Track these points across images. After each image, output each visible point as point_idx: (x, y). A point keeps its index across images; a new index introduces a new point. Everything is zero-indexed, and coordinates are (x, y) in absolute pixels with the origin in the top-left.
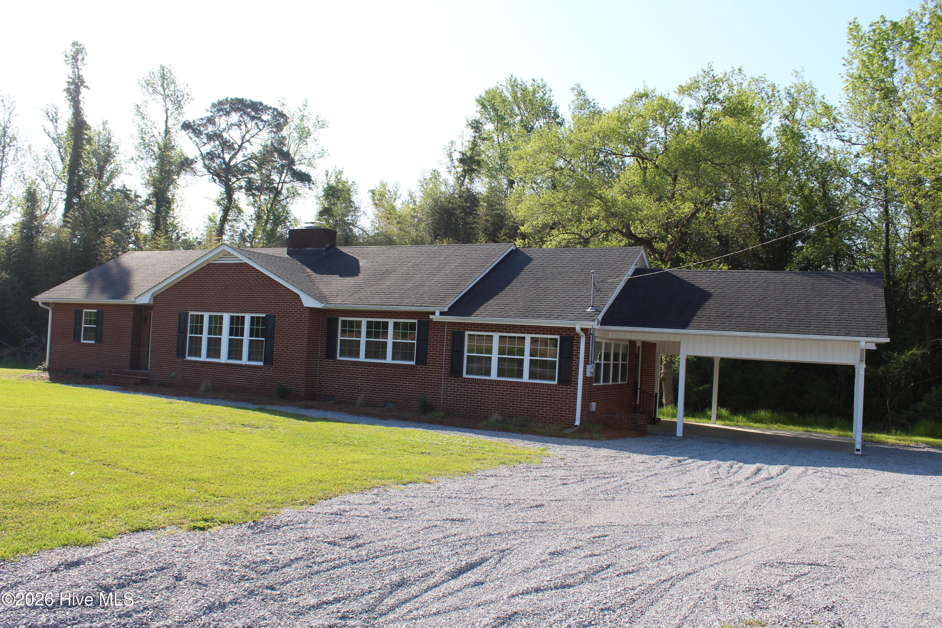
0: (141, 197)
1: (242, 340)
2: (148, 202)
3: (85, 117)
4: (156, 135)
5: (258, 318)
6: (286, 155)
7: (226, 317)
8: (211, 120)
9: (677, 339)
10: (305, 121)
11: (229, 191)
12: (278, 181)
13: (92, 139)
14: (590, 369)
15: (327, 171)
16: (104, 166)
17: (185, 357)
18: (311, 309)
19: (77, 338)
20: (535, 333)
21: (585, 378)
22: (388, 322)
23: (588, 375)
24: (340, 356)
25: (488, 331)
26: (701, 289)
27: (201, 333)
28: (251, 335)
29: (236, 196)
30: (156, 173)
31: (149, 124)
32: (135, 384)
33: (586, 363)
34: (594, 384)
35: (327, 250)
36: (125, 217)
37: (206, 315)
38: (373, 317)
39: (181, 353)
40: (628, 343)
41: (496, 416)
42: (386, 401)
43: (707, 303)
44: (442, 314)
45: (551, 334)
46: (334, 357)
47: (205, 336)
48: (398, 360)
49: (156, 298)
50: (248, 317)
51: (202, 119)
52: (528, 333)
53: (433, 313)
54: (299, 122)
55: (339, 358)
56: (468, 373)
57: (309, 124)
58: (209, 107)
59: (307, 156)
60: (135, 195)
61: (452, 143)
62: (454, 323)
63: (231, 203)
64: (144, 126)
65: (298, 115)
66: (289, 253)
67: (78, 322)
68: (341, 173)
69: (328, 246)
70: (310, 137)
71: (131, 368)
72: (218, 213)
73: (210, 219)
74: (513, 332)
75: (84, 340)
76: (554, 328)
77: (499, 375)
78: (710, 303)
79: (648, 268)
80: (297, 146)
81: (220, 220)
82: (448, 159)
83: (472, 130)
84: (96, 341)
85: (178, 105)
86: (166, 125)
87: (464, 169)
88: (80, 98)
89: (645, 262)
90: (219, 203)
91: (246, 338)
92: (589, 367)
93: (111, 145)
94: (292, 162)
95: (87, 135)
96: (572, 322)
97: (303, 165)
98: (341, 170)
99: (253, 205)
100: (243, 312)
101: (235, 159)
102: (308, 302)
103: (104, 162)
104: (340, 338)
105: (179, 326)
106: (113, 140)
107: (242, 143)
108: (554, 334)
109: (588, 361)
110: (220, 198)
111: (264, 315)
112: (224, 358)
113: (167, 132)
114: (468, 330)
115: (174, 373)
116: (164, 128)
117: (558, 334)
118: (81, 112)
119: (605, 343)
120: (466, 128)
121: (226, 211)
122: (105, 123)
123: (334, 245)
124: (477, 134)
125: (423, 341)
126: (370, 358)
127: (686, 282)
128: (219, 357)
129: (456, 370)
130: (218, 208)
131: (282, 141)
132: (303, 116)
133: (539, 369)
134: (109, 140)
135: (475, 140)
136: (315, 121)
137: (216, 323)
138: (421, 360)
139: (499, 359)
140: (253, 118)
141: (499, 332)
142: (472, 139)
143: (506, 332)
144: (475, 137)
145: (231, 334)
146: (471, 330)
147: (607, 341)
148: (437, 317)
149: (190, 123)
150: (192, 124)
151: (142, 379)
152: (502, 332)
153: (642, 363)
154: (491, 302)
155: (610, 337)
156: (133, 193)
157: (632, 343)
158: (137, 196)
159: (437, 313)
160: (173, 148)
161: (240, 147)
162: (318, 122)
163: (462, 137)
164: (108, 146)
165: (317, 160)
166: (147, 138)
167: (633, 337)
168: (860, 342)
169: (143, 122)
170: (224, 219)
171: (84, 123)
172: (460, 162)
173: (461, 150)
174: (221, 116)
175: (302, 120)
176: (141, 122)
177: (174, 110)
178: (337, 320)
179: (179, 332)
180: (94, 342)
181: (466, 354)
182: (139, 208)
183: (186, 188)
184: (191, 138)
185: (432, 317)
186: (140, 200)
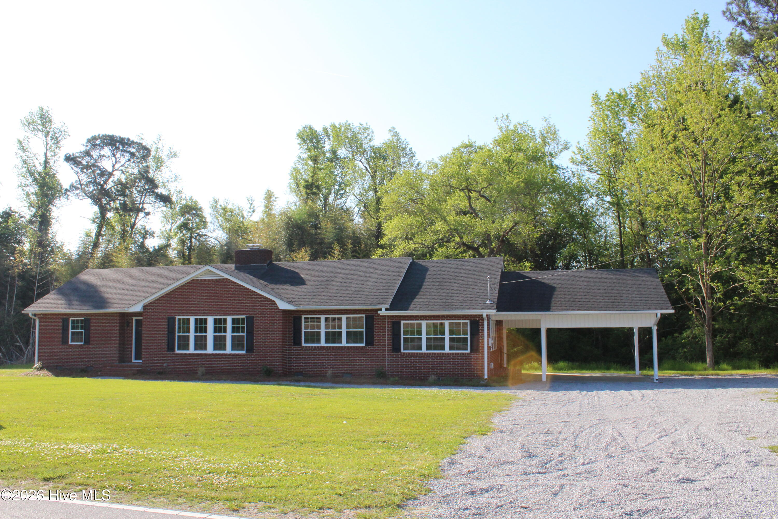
0: (24, 218)
1: (225, 335)
2: (31, 222)
4: (37, 165)
5: (239, 319)
6: (151, 181)
7: (210, 320)
8: (87, 153)
9: (539, 318)
10: (160, 152)
11: (103, 210)
17: (174, 351)
19: (65, 341)
20: (452, 320)
22: (341, 318)
23: (490, 345)
24: (305, 343)
25: (418, 320)
26: (547, 284)
27: (189, 332)
28: (233, 331)
29: (108, 215)
31: (31, 156)
32: (133, 374)
35: (268, 265)
38: (330, 314)
39: (171, 348)
40: (495, 322)
42: (344, 373)
43: (555, 293)
44: (387, 310)
45: (463, 320)
46: (300, 343)
47: (192, 334)
48: (351, 343)
49: (146, 307)
50: (229, 319)
51: (81, 153)
52: (447, 320)
54: (156, 153)
55: (303, 345)
56: (405, 349)
57: (163, 154)
58: (85, 142)
60: (19, 216)
62: (393, 316)
63: (104, 221)
64: (26, 158)
65: (155, 148)
66: (237, 268)
67: (65, 329)
69: (268, 262)
70: (164, 165)
71: (119, 362)
72: (93, 229)
73: (87, 234)
74: (436, 320)
75: (72, 341)
76: (465, 316)
77: (428, 349)
78: (557, 293)
81: (96, 235)
82: (295, 185)
83: (312, 162)
84: (84, 343)
85: (56, 140)
86: (46, 157)
87: (307, 193)
90: (94, 222)
91: (229, 334)
94: (156, 186)
96: (481, 311)
100: (225, 315)
102: (283, 305)
104: (303, 330)
105: (168, 328)
107: (113, 171)
108: (466, 320)
109: (490, 335)
110: (95, 217)
112: (210, 349)
113: (46, 162)
114: (403, 320)
115: (166, 364)
116: (44, 159)
117: (468, 320)
120: (308, 161)
121: (100, 227)
123: (271, 261)
124: (316, 165)
125: (370, 328)
126: (329, 343)
128: (206, 350)
129: (396, 348)
130: (94, 225)
131: (147, 170)
132: (159, 148)
133: (453, 344)
135: (314, 170)
136: (168, 152)
137: (201, 323)
138: (370, 342)
139: (427, 338)
141: (426, 320)
142: (312, 169)
143: (431, 320)
144: (314, 168)
145: (215, 332)
146: (406, 320)
148: (382, 313)
149: (70, 156)
152: (428, 320)
154: (416, 300)
156: (17, 214)
158: (21, 217)
159: (384, 309)
160: (52, 176)
161: (111, 174)
162: (171, 153)
169: (25, 154)
170: (99, 234)
172: (304, 188)
173: (305, 179)
174: (95, 149)
176: (23, 155)
177: (53, 144)
178: (301, 317)
179: (169, 332)
180: (82, 344)
181: (403, 336)
184: (72, 169)
185: (379, 312)
186: (24, 220)
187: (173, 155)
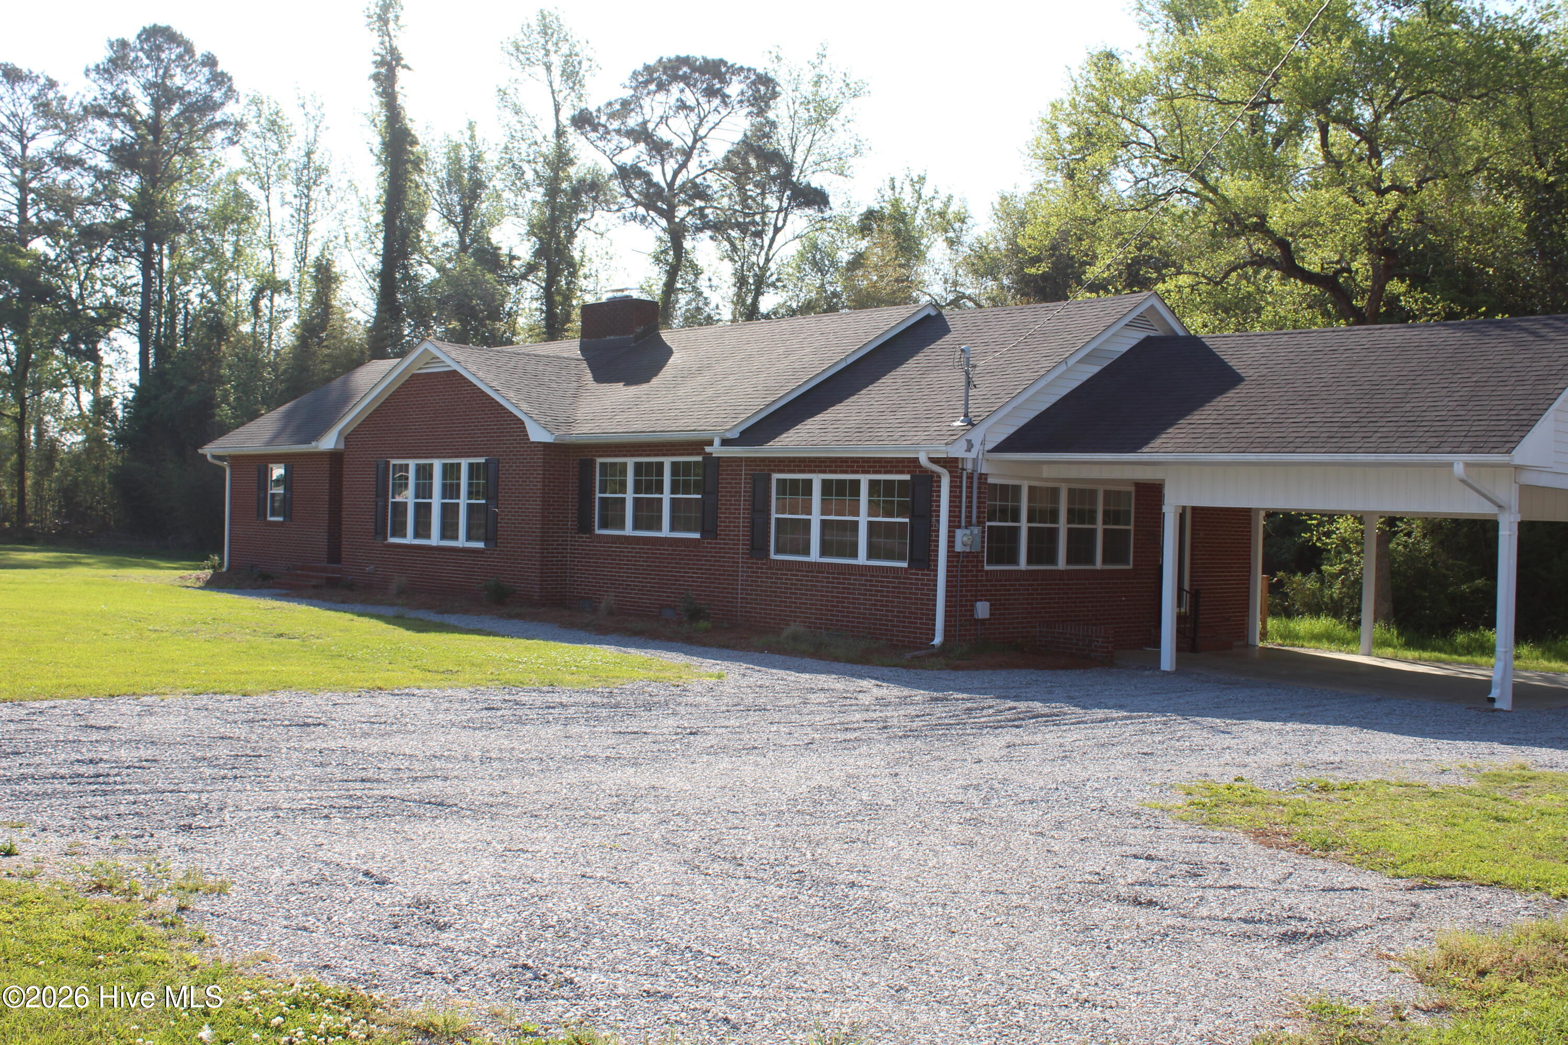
0: (518, 259)
1: (458, 504)
2: (531, 268)
3: (407, 121)
4: (540, 140)
5: (478, 465)
6: (775, 157)
7: (437, 465)
8: (629, 105)
10: (824, 85)
11: (676, 234)
12: (776, 208)
14: (966, 539)
15: (892, 179)
16: (471, 207)
17: (386, 539)
18: (546, 445)
20: (875, 472)
21: (953, 555)
22: (662, 464)
23: (959, 548)
24: (600, 527)
25: (804, 471)
26: (1233, 372)
28: (469, 495)
29: (687, 244)
30: (543, 211)
31: (526, 121)
33: (954, 525)
34: (987, 568)
37: (412, 465)
38: (643, 455)
39: (381, 532)
40: (1132, 489)
41: (794, 628)
42: (663, 606)
44: (725, 442)
45: (896, 472)
46: (591, 529)
47: (411, 501)
48: (678, 530)
49: (347, 439)
50: (464, 465)
51: (612, 104)
52: (863, 472)
53: (711, 443)
54: (811, 89)
55: (598, 532)
56: (777, 551)
57: (829, 91)
59: (833, 153)
60: (509, 256)
63: (679, 260)
64: (518, 127)
65: (808, 76)
66: (582, 349)
68: (922, 179)
69: (639, 330)
70: (839, 116)
71: (326, 561)
72: (658, 277)
74: (842, 472)
75: (272, 515)
76: (902, 460)
77: (823, 553)
78: (1226, 399)
79: (1181, 333)
80: (810, 136)
81: (663, 290)
84: (285, 517)
86: (558, 121)
88: (397, 88)
90: (657, 259)
91: (463, 502)
92: (959, 533)
93: (480, 166)
94: (788, 167)
95: (413, 153)
96: (915, 448)
98: (922, 174)
99: (732, 259)
100: (456, 457)
101: (684, 171)
102: (536, 432)
103: (470, 199)
104: (598, 495)
105: (377, 485)
106: (484, 157)
107: (695, 142)
108: (901, 472)
109: (960, 522)
110: (660, 250)
111: (482, 460)
112: (435, 538)
113: (560, 133)
114: (774, 471)
115: (372, 567)
116: (553, 126)
117: (908, 472)
118: (399, 113)
119: (1031, 489)
121: (672, 274)
122: (471, 127)
125: (710, 492)
126: (639, 528)
128: (429, 536)
129: (758, 548)
130: (657, 269)
131: (766, 129)
132: (820, 77)
133: (882, 540)
134: (480, 157)
136: (842, 84)
137: (424, 477)
138: (709, 529)
139: (823, 523)
140: (711, 93)
141: (821, 472)
143: (831, 472)
145: (444, 496)
146: (778, 471)
147: (1033, 483)
148: (717, 450)
150: (594, 114)
151: (330, 578)
152: (824, 472)
154: (820, 416)
156: (505, 251)
157: (1147, 487)
158: (513, 258)
159: (717, 442)
160: (571, 162)
161: (692, 148)
162: (848, 85)
165: (852, 161)
166: (524, 147)
168: (1451, 465)
169: (516, 118)
171: (407, 132)
174: (651, 93)
175: (817, 84)
176: (513, 119)
177: (567, 92)
178: (593, 462)
179: (377, 496)
180: (282, 519)
181: (774, 516)
182: (515, 280)
184: (592, 143)
185: (708, 449)
186: (516, 263)
187: (855, 91)
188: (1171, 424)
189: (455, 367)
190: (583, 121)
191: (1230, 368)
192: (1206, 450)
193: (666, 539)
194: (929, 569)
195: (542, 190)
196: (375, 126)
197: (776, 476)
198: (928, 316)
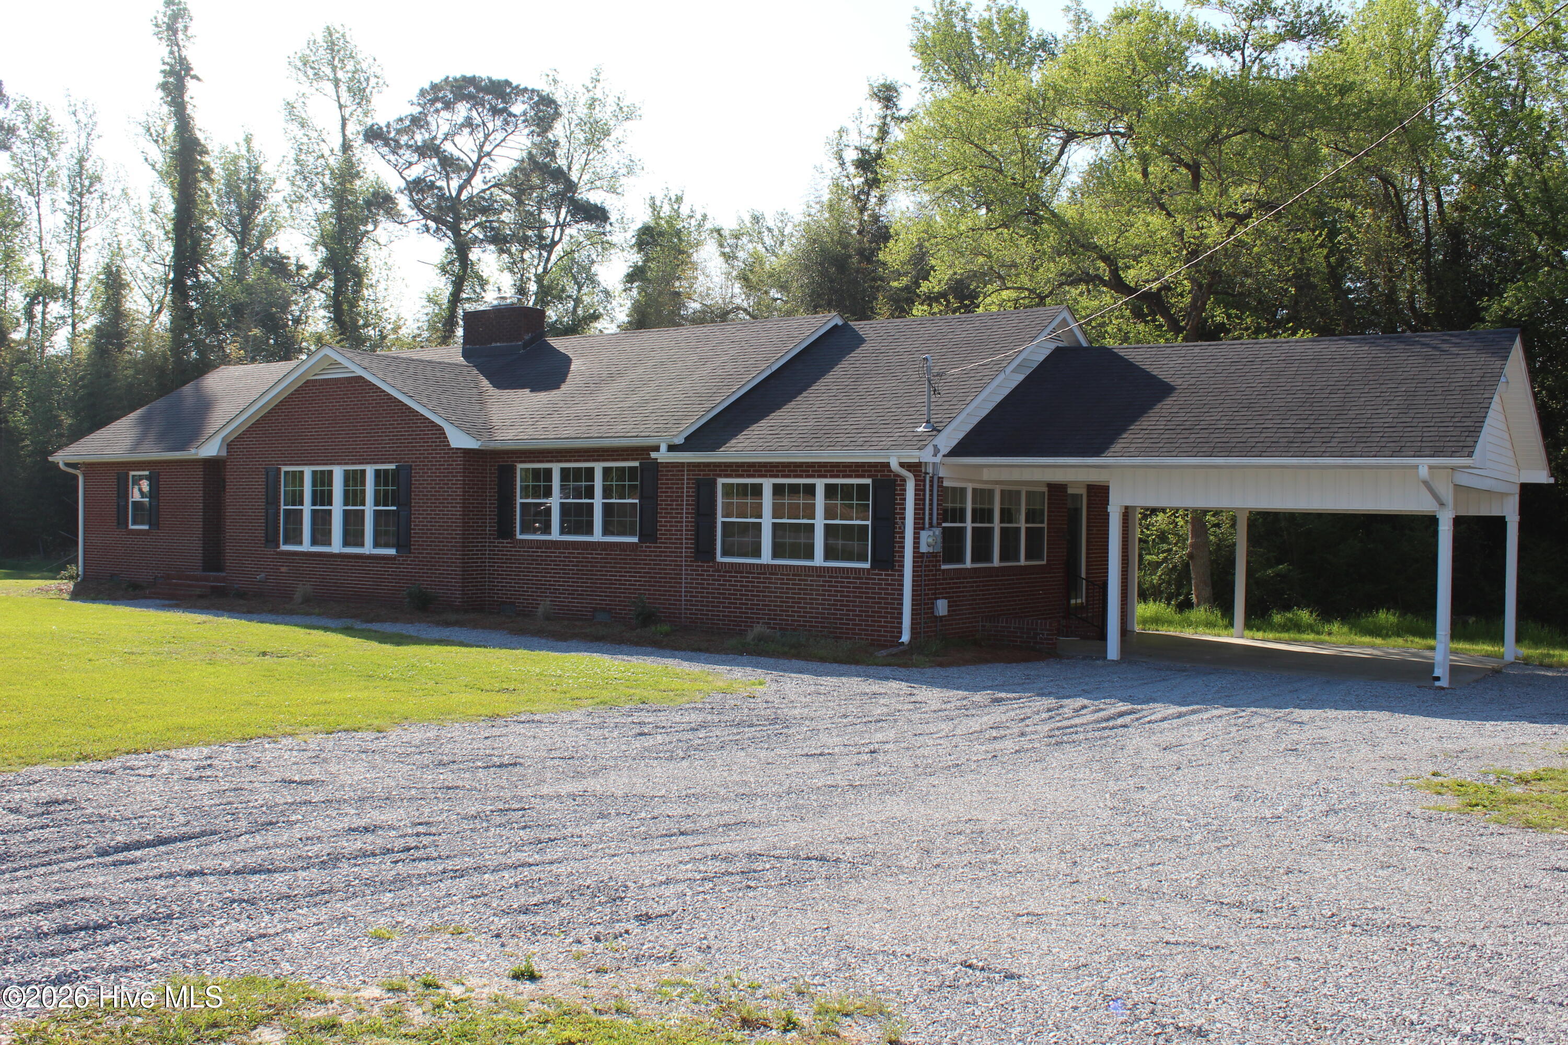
0: (306, 268)
1: (363, 511)
2: (319, 276)
3: (197, 132)
4: (327, 153)
5: (386, 471)
6: (559, 175)
7: (338, 473)
8: (417, 122)
9: (1103, 476)
10: (598, 108)
11: (462, 249)
12: (553, 223)
13: (212, 171)
14: (929, 540)
15: (652, 198)
16: (249, 216)
17: (278, 546)
18: (467, 452)
19: (122, 521)
20: (832, 477)
21: (918, 555)
22: (592, 469)
23: (924, 549)
24: (522, 532)
25: (753, 476)
26: (1160, 381)
27: (302, 504)
28: (377, 502)
29: (475, 254)
30: (330, 223)
31: (314, 135)
32: (201, 596)
33: (919, 527)
34: (943, 567)
35: (525, 346)
36: (285, 305)
37: (308, 471)
38: (570, 461)
39: (272, 540)
40: (1045, 489)
41: (758, 629)
42: (595, 609)
43: (1159, 406)
44: (672, 448)
45: (858, 476)
46: (512, 534)
47: (307, 508)
48: (612, 534)
49: (231, 445)
50: (370, 470)
51: (401, 120)
52: (820, 476)
54: (586, 111)
55: (519, 537)
56: (725, 553)
57: (603, 114)
58: (414, 95)
59: (604, 172)
60: (297, 265)
61: (842, 131)
62: (699, 465)
63: (465, 271)
64: (305, 140)
65: (583, 99)
66: (464, 354)
67: (122, 493)
69: (527, 337)
70: (611, 138)
71: (204, 570)
72: (444, 287)
73: (430, 300)
74: (796, 476)
75: (134, 523)
76: (863, 465)
77: (775, 555)
78: (1166, 406)
79: (1085, 344)
80: (585, 156)
81: (449, 300)
82: (836, 163)
83: (880, 105)
84: (150, 525)
85: (361, 96)
86: (344, 135)
87: (867, 180)
88: (186, 98)
89: (1075, 335)
90: (444, 270)
91: (369, 508)
92: (924, 535)
93: (259, 177)
94: (571, 186)
95: (202, 163)
96: (883, 453)
97: (600, 192)
99: (511, 271)
100: (363, 463)
101: (469, 187)
102: (458, 440)
103: (248, 208)
104: (519, 501)
105: (267, 492)
106: (264, 168)
107: (480, 158)
108: (863, 476)
109: (924, 524)
110: (445, 261)
111: (392, 466)
112: (336, 545)
113: (346, 147)
114: (720, 476)
115: (263, 575)
116: (340, 140)
117: (869, 477)
118: (189, 123)
119: (974, 490)
120: (869, 101)
121: (458, 285)
122: (248, 140)
123: (543, 334)
124: (889, 112)
125: (649, 498)
126: (568, 533)
127: (1137, 367)
128: (330, 544)
129: (704, 550)
130: (443, 278)
132: (594, 100)
133: (840, 542)
134: (257, 169)
135: (885, 124)
136: (615, 107)
137: (323, 481)
138: (648, 534)
139: (775, 525)
140: (495, 112)
141: (771, 476)
142: (878, 122)
143: (784, 476)
144: (885, 117)
145: (346, 503)
146: (726, 476)
147: (977, 486)
148: (663, 456)
149: (381, 128)
150: (385, 129)
151: (212, 587)
152: (776, 476)
153: (1088, 526)
154: (763, 423)
155: (985, 478)
156: (293, 261)
157: (1057, 490)
158: (301, 267)
159: (663, 448)
160: (358, 175)
161: (476, 165)
162: (621, 108)
163: (858, 118)
164: (254, 180)
165: (623, 180)
166: (311, 159)
167: (1058, 477)
168: (1417, 467)
169: (302, 132)
170: (455, 298)
171: (196, 142)
172: (857, 167)
173: (858, 144)
174: (437, 111)
175: (591, 106)
176: (299, 133)
177: (354, 107)
178: (513, 469)
179: (267, 503)
180: (146, 527)
181: (720, 519)
182: (304, 290)
183: (390, 246)
184: (383, 157)
185: (653, 455)
186: (306, 273)
187: (627, 114)
188: (1125, 430)
189: (360, 372)
190: (373, 135)
191: (1154, 377)
192: (1169, 454)
193: (599, 544)
194: (893, 570)
195: (329, 202)
196: (151, 135)
197: (721, 481)
198: (836, 326)
